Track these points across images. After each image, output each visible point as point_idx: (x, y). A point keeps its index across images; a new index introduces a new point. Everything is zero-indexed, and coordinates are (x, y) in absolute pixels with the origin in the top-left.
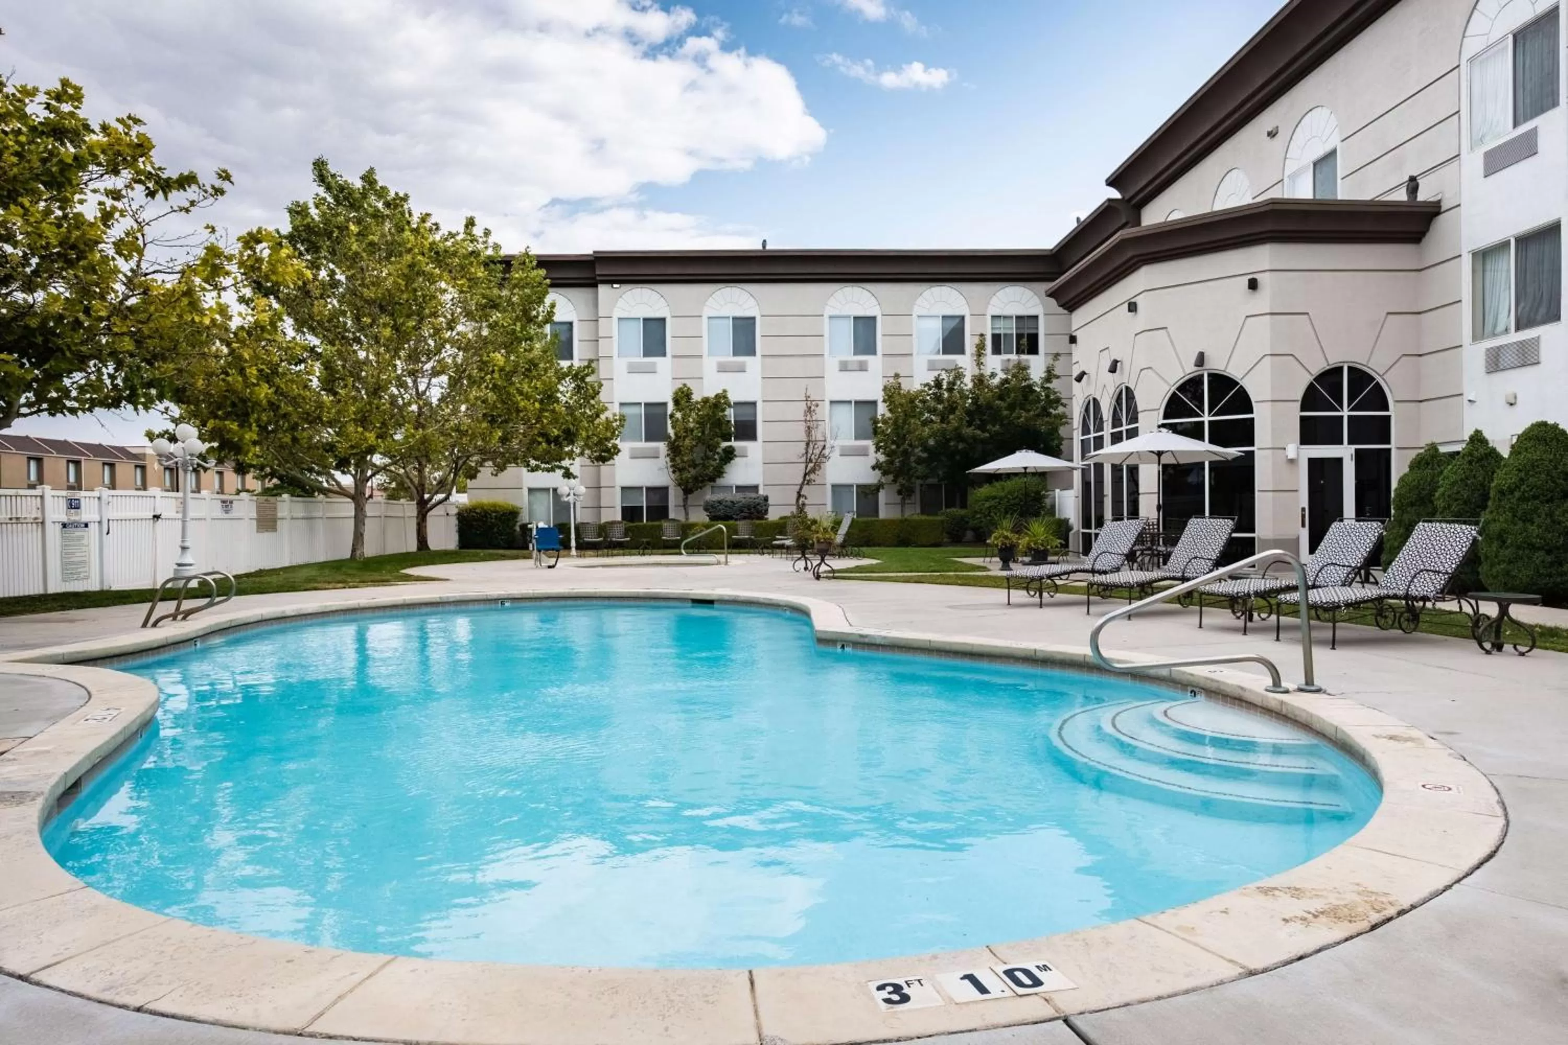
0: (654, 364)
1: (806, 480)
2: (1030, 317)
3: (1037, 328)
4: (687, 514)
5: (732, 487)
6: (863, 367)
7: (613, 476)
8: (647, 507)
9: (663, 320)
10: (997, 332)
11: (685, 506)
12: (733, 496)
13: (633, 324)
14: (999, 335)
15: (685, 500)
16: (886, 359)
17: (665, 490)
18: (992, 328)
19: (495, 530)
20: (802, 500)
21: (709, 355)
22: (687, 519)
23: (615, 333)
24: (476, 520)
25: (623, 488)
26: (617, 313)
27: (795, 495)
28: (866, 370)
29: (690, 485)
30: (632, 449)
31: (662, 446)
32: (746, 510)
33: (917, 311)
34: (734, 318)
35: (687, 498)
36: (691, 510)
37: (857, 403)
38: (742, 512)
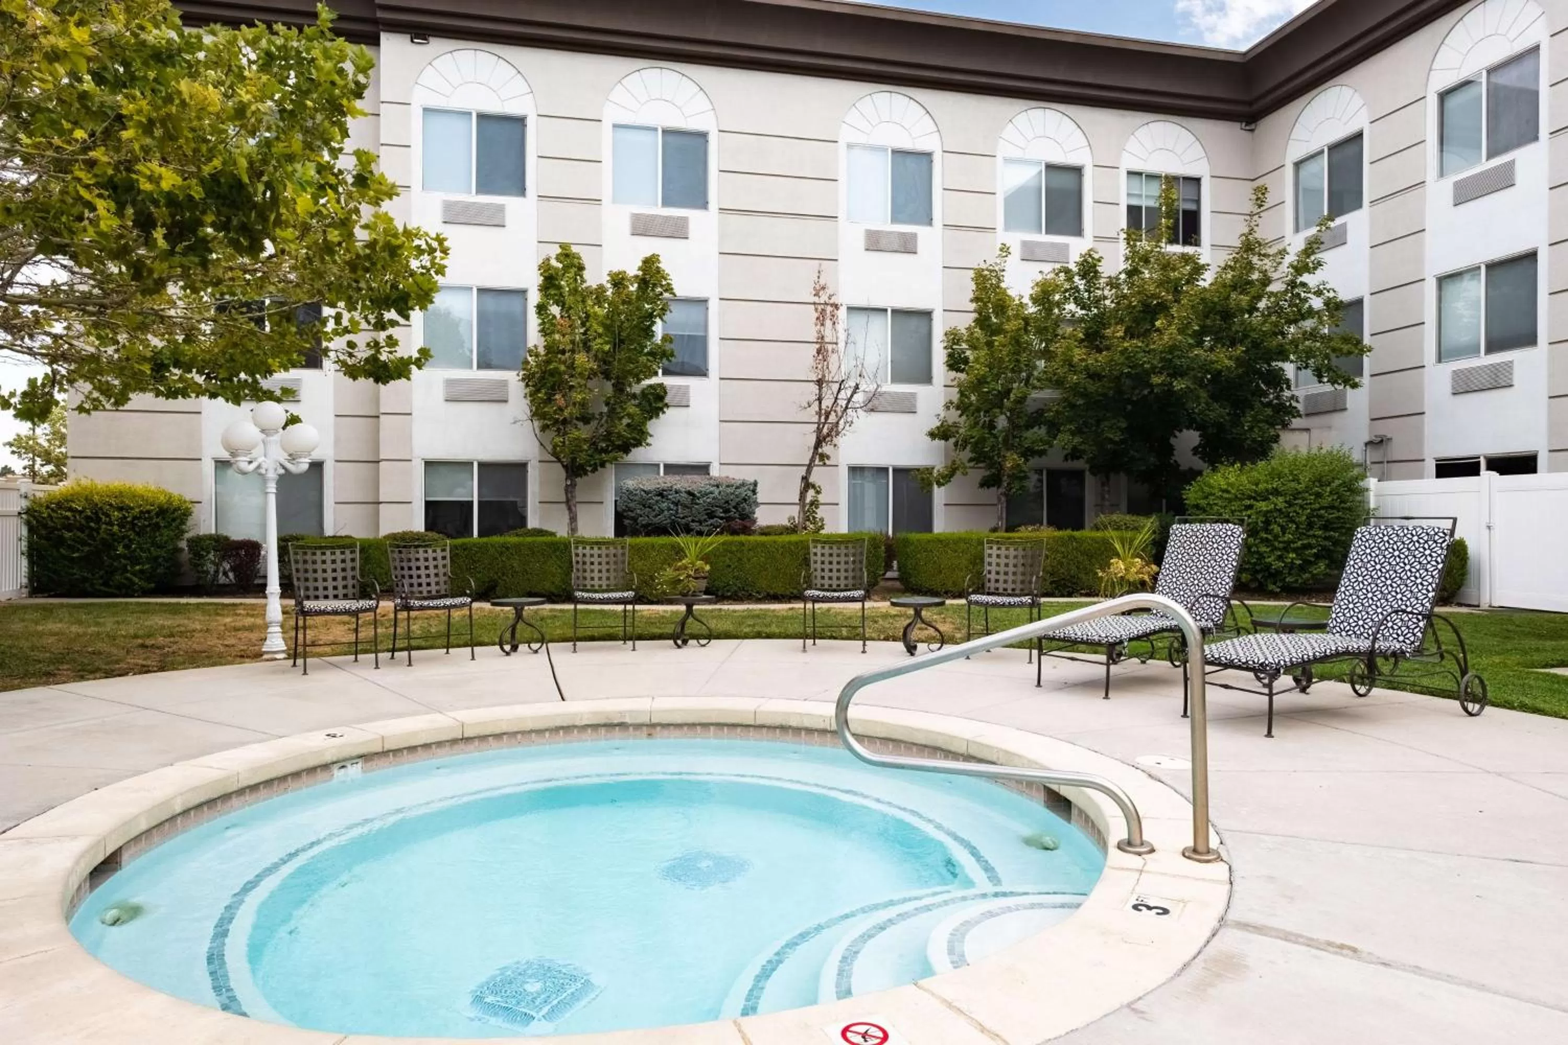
0: (501, 209)
1: (819, 456)
2: (1187, 179)
3: (1198, 202)
4: (573, 519)
5: (658, 465)
6: (908, 246)
7: (408, 438)
8: (480, 503)
9: (520, 121)
10: (1135, 202)
11: (570, 504)
12: (662, 480)
13: (458, 124)
14: (1139, 208)
15: (570, 490)
16: (950, 233)
17: (520, 468)
18: (1129, 195)
19: (120, 550)
20: (811, 494)
21: (614, 201)
22: (573, 530)
23: (416, 140)
24: (69, 528)
25: (429, 464)
26: (421, 98)
27: (797, 485)
28: (915, 253)
29: (582, 458)
30: (450, 383)
31: (512, 379)
32: (720, 513)
33: (1004, 150)
34: (665, 132)
35: (573, 485)
36: (582, 513)
37: (895, 312)
38: (711, 515)
